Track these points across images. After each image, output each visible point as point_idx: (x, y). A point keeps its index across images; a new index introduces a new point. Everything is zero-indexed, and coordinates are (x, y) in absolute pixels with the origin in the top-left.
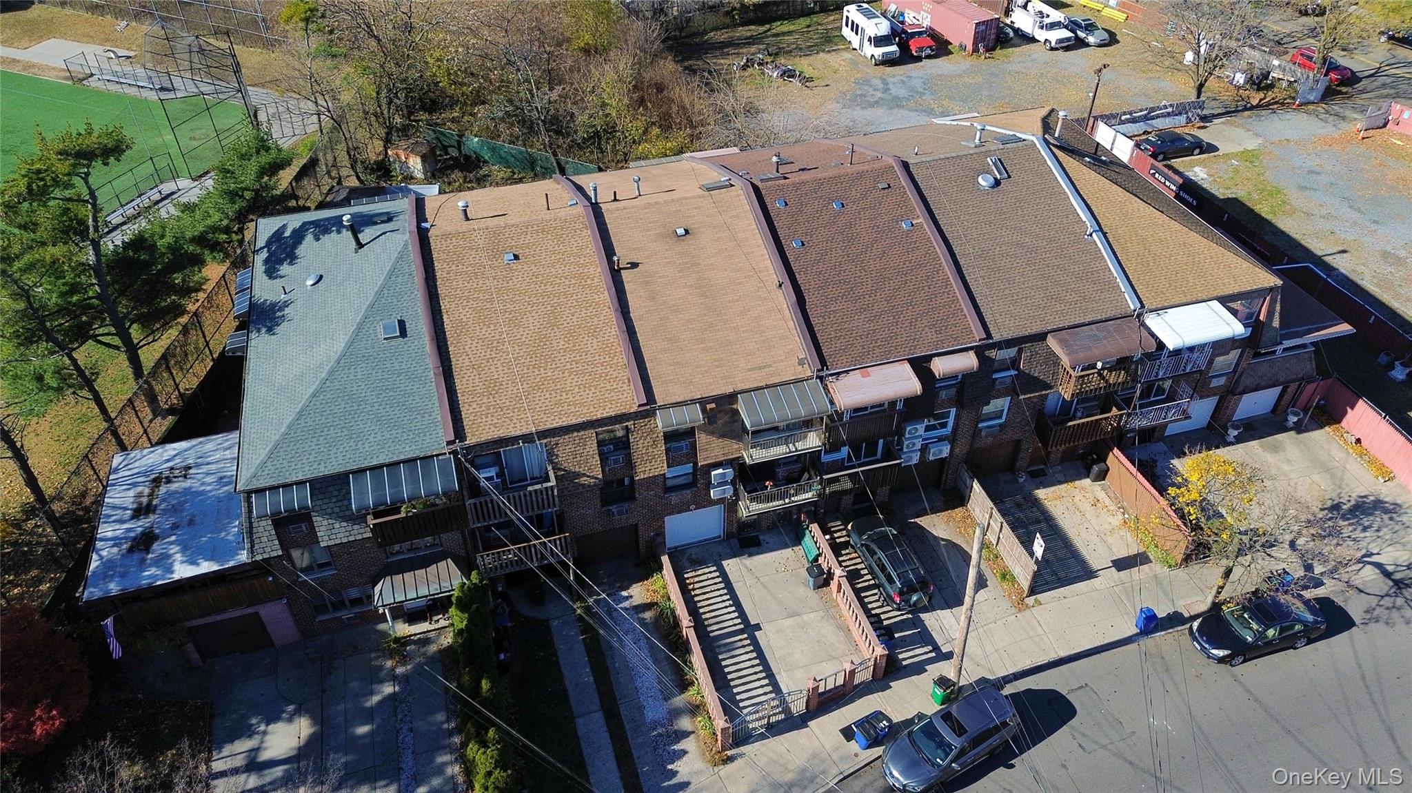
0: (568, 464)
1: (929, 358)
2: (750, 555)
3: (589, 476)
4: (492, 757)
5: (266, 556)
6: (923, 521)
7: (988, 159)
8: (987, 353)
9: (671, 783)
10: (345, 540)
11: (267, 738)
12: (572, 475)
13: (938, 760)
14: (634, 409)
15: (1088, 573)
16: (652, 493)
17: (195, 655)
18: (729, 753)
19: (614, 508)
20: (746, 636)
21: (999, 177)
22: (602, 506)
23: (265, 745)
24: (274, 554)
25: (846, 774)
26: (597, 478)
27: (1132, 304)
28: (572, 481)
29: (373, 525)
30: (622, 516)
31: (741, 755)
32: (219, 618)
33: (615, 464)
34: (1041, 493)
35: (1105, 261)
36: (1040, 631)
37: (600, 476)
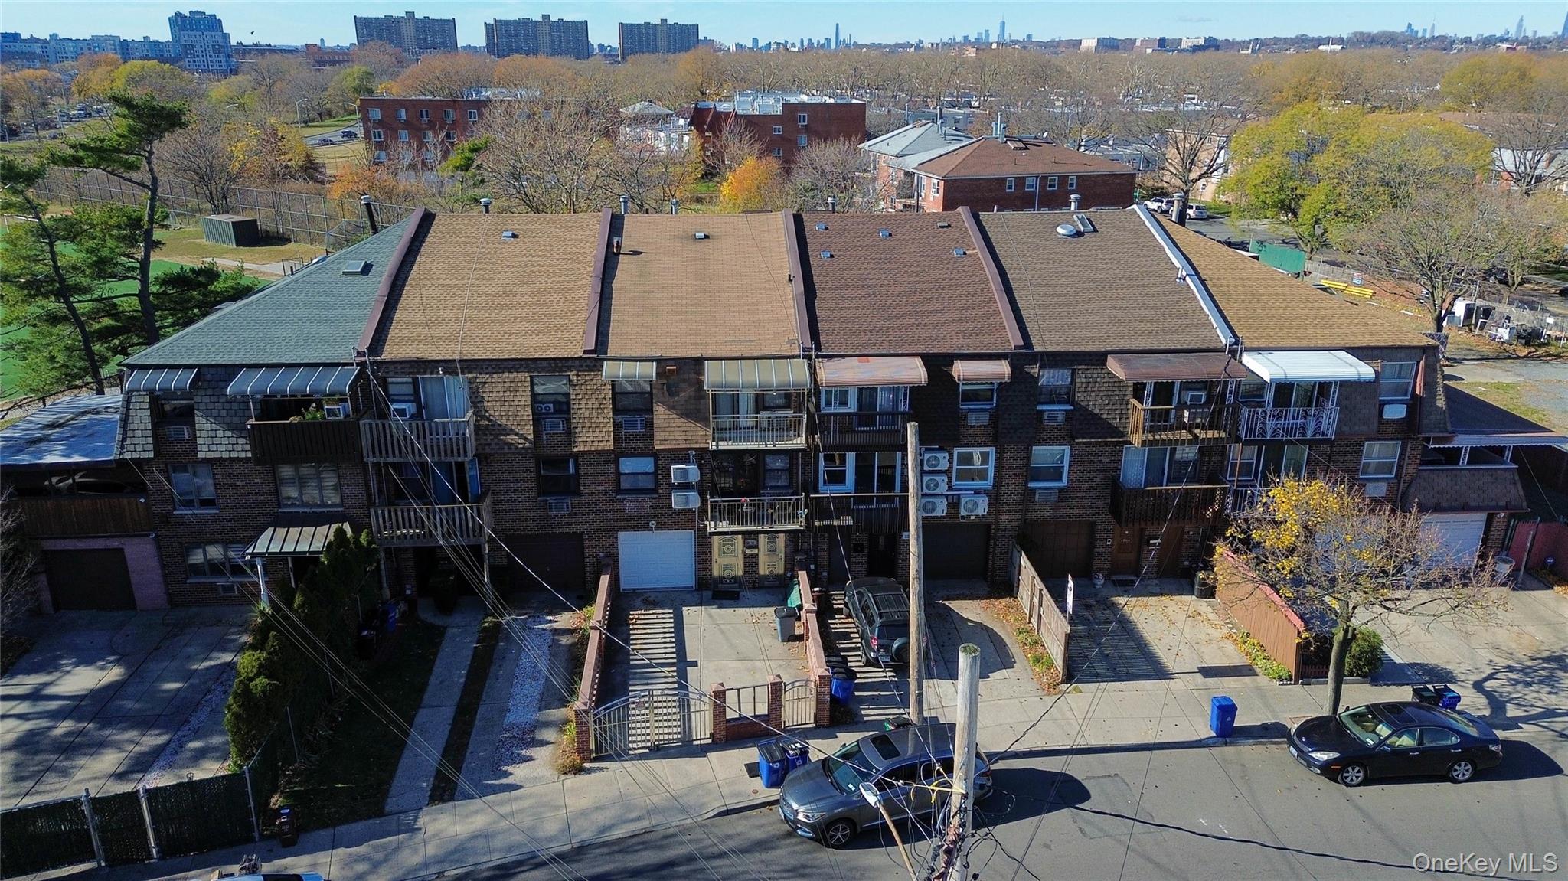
0: (496, 412)
1: (949, 359)
2: (720, 607)
3: (517, 434)
4: (259, 659)
5: (135, 455)
6: (954, 605)
7: (1075, 216)
8: (1027, 368)
9: (497, 782)
10: (226, 455)
11: (67, 677)
12: (496, 427)
13: (850, 786)
14: (580, 354)
15: (1158, 671)
16: (601, 488)
17: (46, 596)
18: (587, 765)
19: (551, 499)
20: (675, 669)
21: (1082, 229)
22: (539, 494)
23: (58, 682)
24: (145, 455)
25: (730, 807)
26: (526, 439)
27: (1224, 339)
28: (496, 436)
29: (252, 425)
30: (565, 514)
31: (601, 769)
32: (82, 545)
33: (552, 428)
34: (1121, 600)
35: (1198, 301)
36: (1069, 715)
37: (531, 437)
